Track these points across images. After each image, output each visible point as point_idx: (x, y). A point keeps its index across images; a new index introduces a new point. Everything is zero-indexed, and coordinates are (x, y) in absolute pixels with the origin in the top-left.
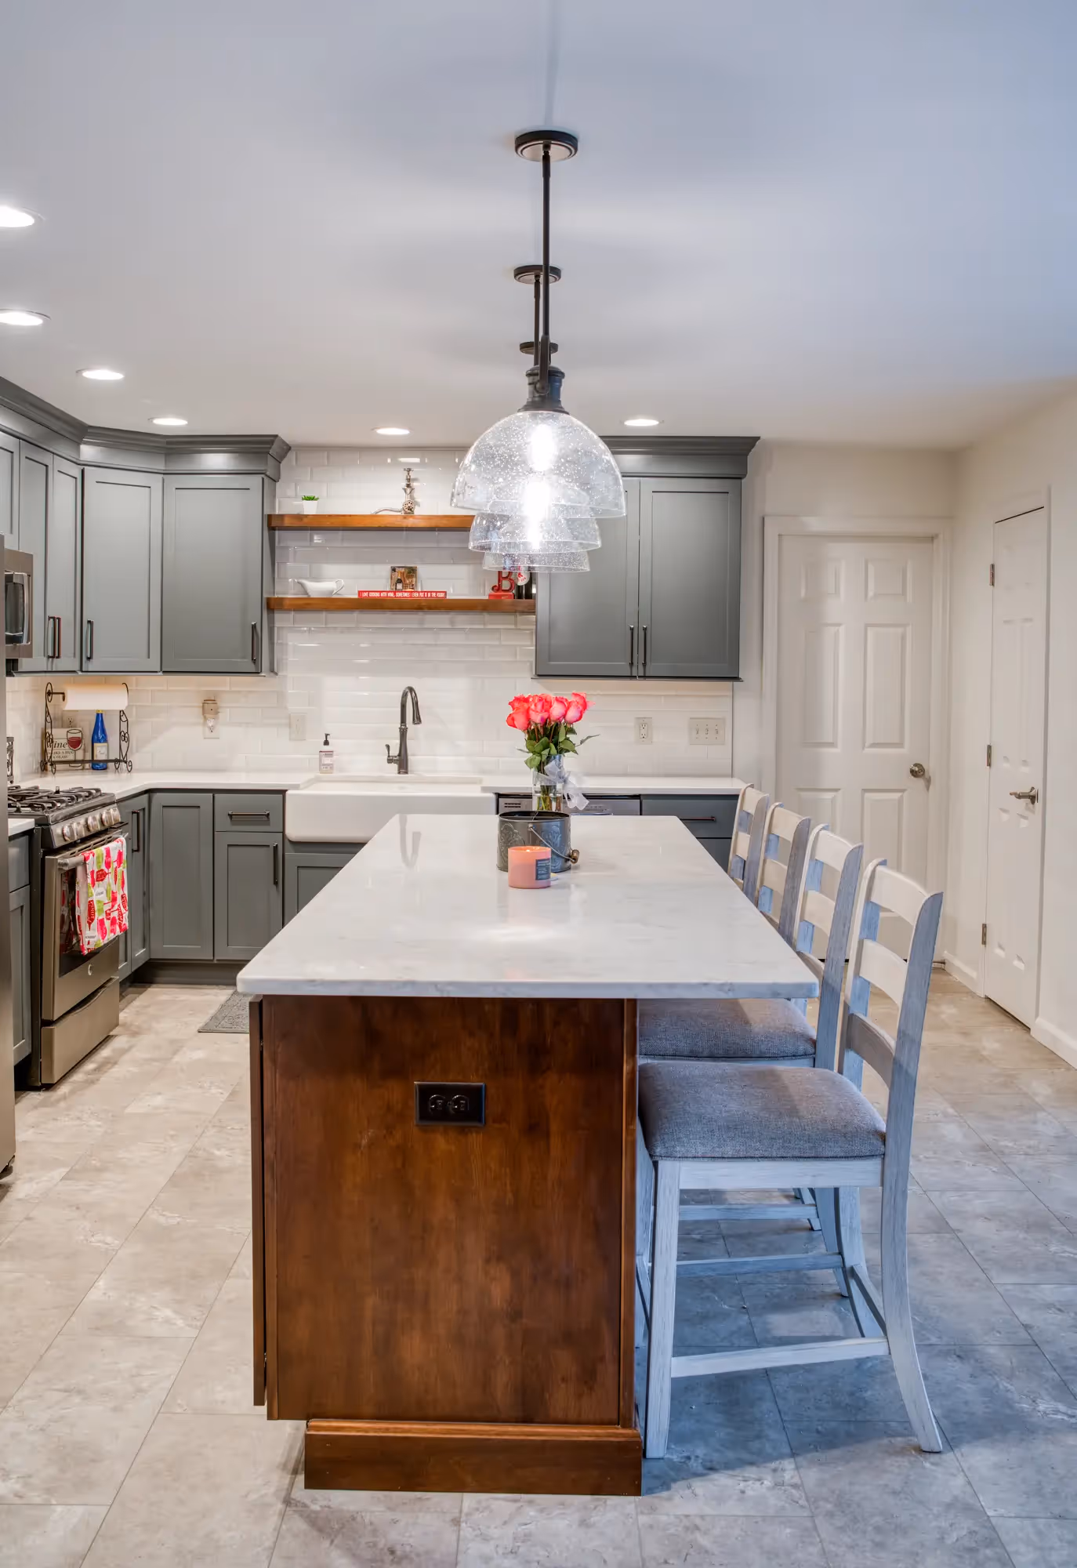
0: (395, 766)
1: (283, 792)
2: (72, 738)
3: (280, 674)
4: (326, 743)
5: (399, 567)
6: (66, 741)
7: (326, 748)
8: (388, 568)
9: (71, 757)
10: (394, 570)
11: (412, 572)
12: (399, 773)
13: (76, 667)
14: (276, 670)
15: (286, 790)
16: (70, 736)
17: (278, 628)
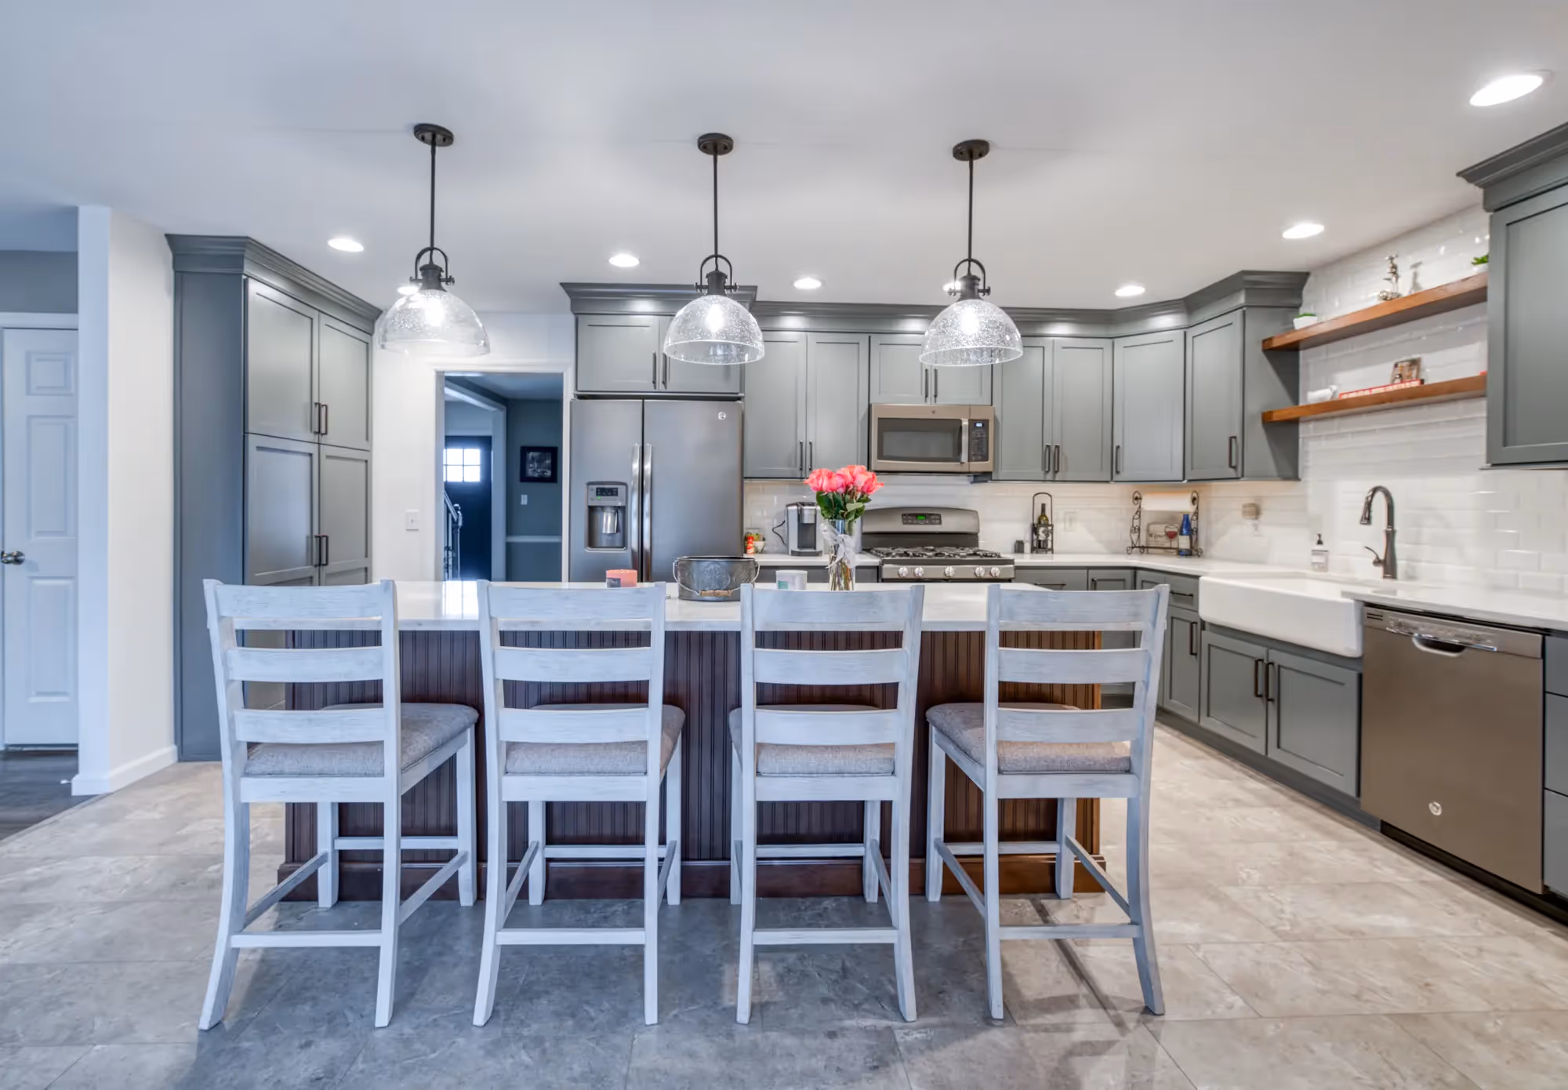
0: (1380, 569)
1: (1197, 577)
2: (1170, 532)
3: (1303, 480)
4: (1320, 542)
5: (1402, 362)
6: (1164, 533)
7: (1319, 547)
8: (1391, 365)
9: (1167, 545)
10: (1396, 366)
11: (1414, 363)
12: (1384, 577)
13: (1109, 479)
14: (1300, 476)
15: (1200, 576)
16: (1168, 530)
17: (1304, 438)
